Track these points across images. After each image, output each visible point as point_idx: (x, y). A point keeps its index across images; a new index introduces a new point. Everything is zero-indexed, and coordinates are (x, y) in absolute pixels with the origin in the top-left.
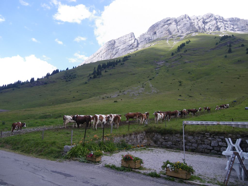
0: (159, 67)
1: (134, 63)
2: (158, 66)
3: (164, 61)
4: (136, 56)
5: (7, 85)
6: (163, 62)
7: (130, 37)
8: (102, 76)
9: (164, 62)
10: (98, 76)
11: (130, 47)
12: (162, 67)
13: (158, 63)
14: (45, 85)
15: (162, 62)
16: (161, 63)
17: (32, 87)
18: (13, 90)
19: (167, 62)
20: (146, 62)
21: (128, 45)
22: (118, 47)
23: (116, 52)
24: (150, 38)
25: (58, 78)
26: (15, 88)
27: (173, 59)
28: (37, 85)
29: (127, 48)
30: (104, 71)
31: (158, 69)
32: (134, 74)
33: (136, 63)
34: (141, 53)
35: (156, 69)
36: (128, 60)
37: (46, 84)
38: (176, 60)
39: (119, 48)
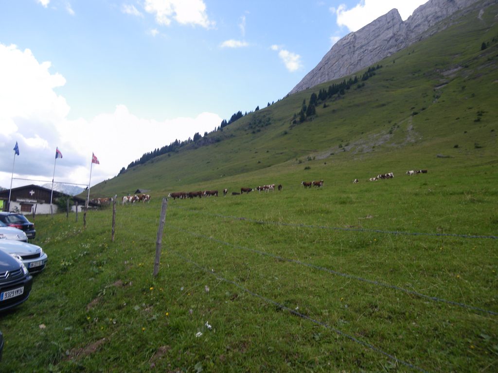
0: (445, 82)
1: (387, 80)
2: (442, 81)
3: (460, 66)
4: (394, 62)
5: (160, 149)
6: (457, 67)
7: (388, 21)
8: (317, 116)
9: (460, 68)
10: (309, 118)
11: (391, 42)
12: (453, 80)
13: (445, 74)
14: (216, 144)
15: (455, 70)
16: (451, 72)
17: (196, 148)
18: (169, 155)
19: (467, 67)
20: (416, 75)
21: (385, 38)
22: (364, 47)
23: (359, 58)
24: (439, 14)
25: (238, 129)
26: (171, 153)
27: (483, 57)
28: (204, 144)
29: (382, 47)
30: (322, 105)
31: (443, 86)
32: (383, 105)
33: (392, 80)
34: (409, 54)
35: (438, 88)
36: (374, 74)
37: (218, 141)
38: (489, 60)
39: (364, 50)
